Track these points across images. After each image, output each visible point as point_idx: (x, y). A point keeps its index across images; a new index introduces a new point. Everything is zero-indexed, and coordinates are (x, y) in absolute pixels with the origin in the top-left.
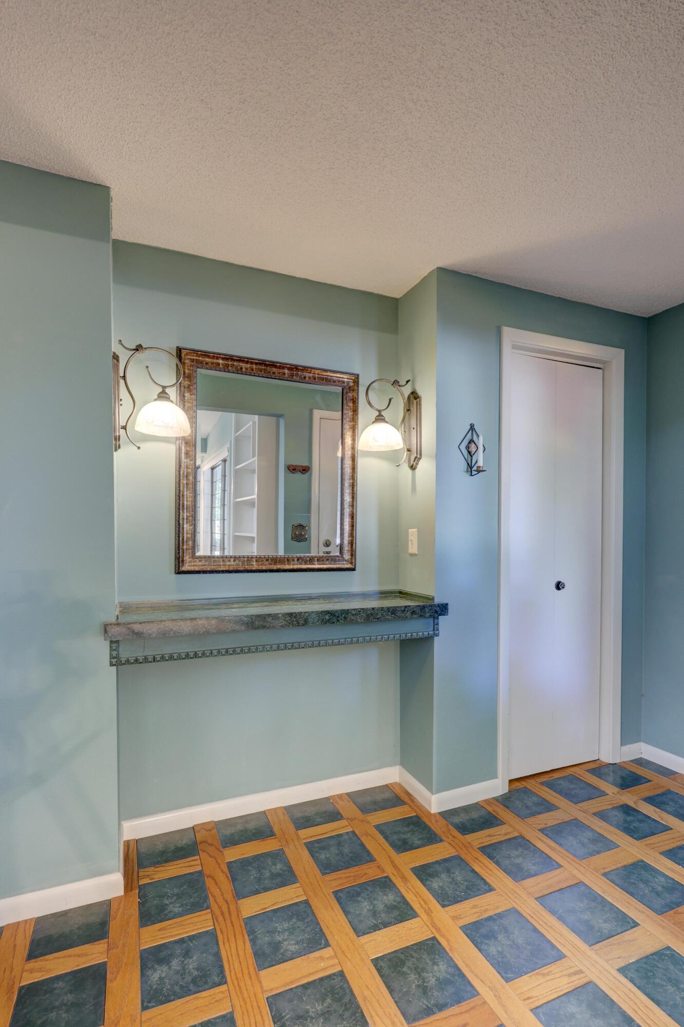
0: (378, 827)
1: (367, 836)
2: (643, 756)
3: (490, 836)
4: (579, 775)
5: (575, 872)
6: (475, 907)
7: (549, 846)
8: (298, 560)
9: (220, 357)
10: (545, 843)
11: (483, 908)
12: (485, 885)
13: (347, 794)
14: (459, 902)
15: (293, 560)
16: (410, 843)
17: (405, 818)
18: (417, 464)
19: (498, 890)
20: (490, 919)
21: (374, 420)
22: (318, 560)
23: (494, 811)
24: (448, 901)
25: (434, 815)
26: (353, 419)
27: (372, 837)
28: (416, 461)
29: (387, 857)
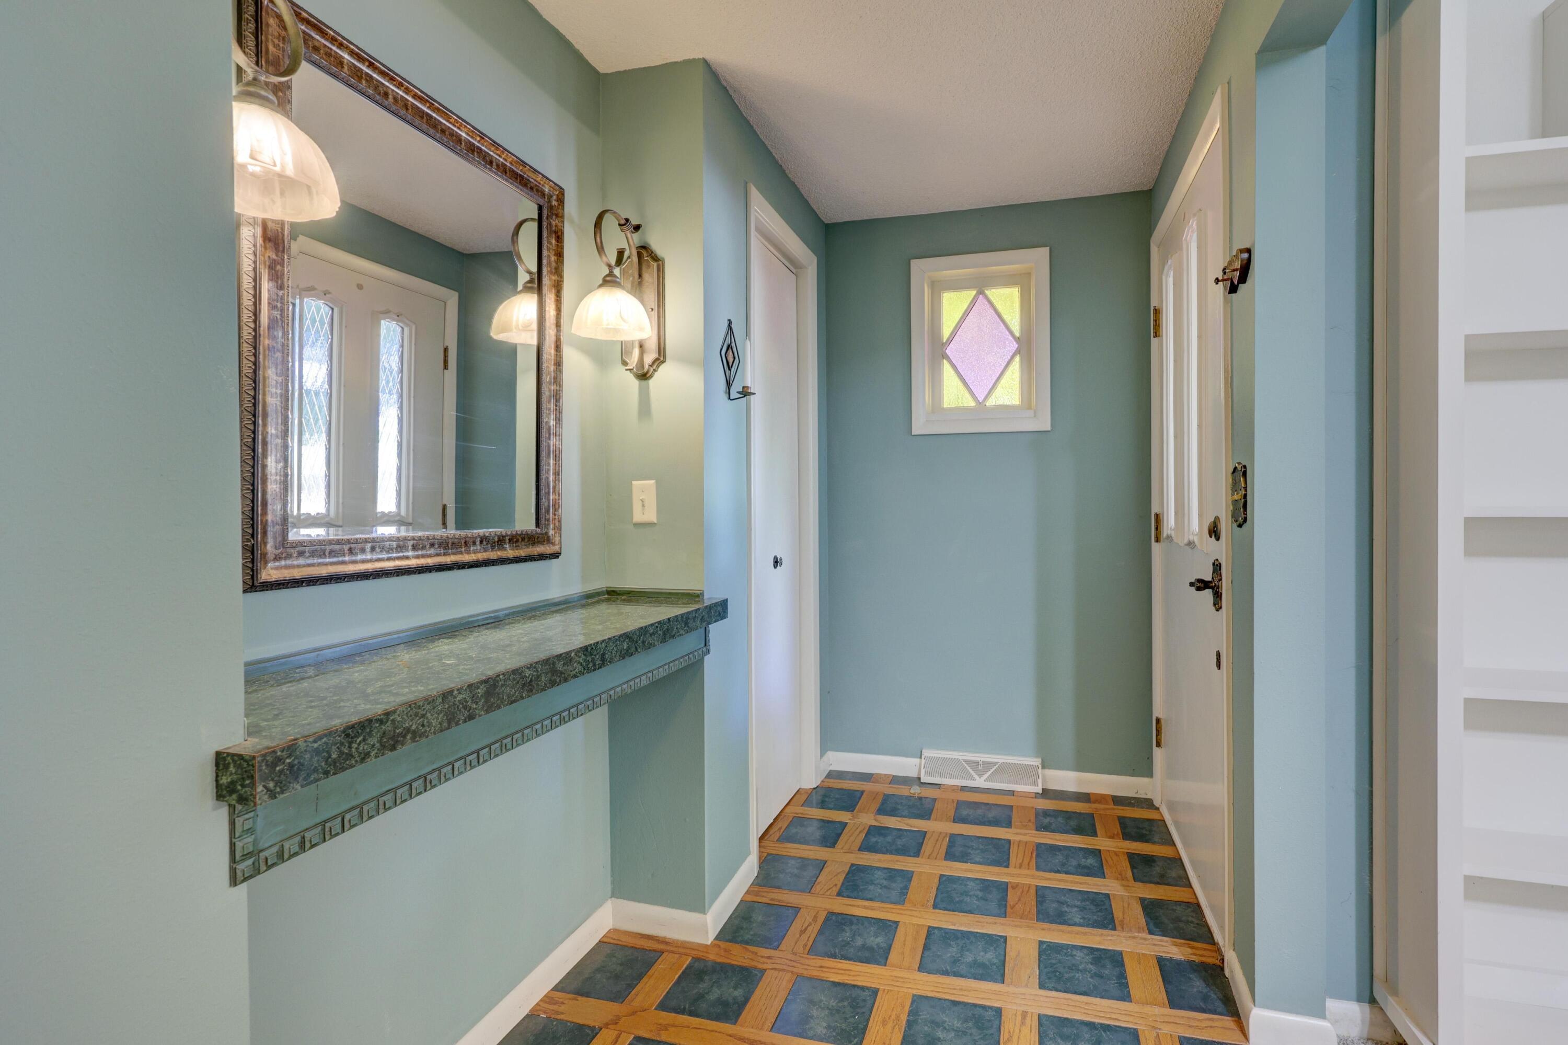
0: (663, 1006)
1: (666, 1029)
2: (832, 768)
3: (803, 932)
4: (802, 814)
5: (915, 921)
6: (884, 1023)
7: (865, 907)
8: (481, 542)
9: (347, 47)
10: (858, 906)
11: (893, 1017)
12: (864, 991)
13: (556, 989)
14: (866, 1027)
15: (474, 543)
16: (730, 1000)
17: (683, 973)
18: (655, 371)
19: (881, 987)
20: (910, 1024)
21: (601, 282)
22: (510, 540)
23: (772, 900)
24: (855, 1038)
25: (713, 945)
26: (556, 269)
27: (673, 1026)
28: (654, 367)
29: (729, 1038)
